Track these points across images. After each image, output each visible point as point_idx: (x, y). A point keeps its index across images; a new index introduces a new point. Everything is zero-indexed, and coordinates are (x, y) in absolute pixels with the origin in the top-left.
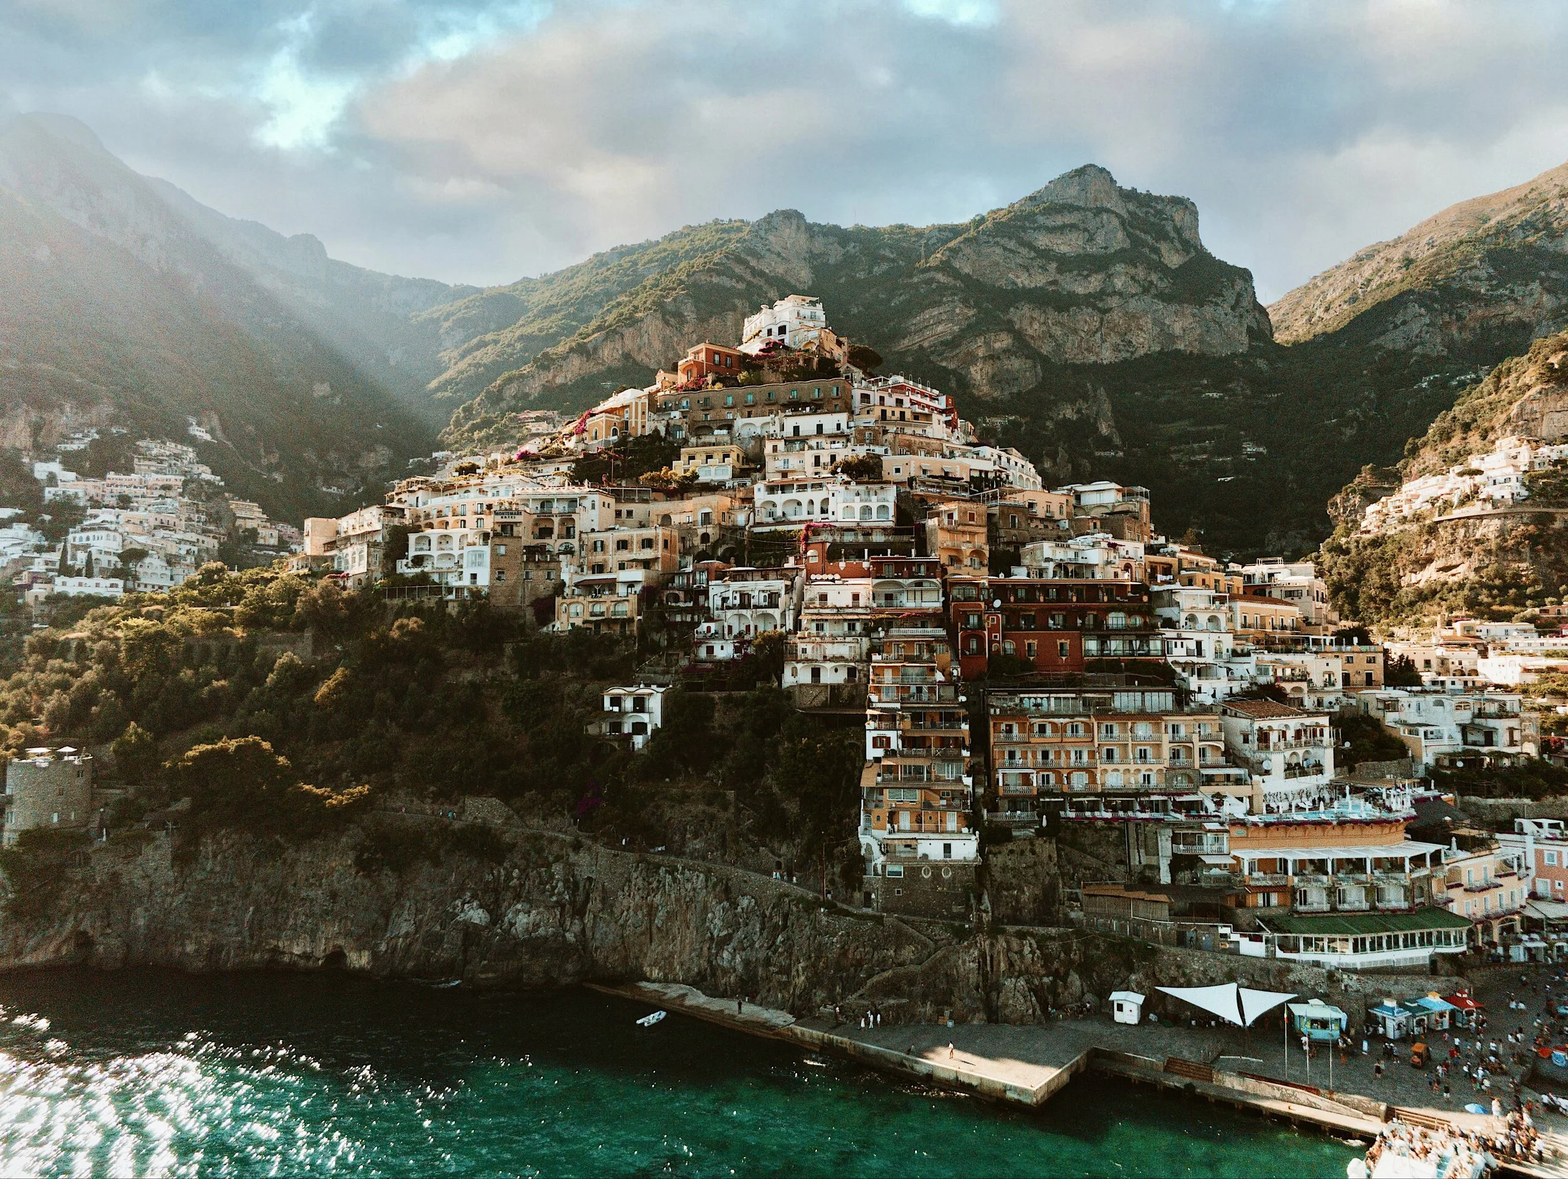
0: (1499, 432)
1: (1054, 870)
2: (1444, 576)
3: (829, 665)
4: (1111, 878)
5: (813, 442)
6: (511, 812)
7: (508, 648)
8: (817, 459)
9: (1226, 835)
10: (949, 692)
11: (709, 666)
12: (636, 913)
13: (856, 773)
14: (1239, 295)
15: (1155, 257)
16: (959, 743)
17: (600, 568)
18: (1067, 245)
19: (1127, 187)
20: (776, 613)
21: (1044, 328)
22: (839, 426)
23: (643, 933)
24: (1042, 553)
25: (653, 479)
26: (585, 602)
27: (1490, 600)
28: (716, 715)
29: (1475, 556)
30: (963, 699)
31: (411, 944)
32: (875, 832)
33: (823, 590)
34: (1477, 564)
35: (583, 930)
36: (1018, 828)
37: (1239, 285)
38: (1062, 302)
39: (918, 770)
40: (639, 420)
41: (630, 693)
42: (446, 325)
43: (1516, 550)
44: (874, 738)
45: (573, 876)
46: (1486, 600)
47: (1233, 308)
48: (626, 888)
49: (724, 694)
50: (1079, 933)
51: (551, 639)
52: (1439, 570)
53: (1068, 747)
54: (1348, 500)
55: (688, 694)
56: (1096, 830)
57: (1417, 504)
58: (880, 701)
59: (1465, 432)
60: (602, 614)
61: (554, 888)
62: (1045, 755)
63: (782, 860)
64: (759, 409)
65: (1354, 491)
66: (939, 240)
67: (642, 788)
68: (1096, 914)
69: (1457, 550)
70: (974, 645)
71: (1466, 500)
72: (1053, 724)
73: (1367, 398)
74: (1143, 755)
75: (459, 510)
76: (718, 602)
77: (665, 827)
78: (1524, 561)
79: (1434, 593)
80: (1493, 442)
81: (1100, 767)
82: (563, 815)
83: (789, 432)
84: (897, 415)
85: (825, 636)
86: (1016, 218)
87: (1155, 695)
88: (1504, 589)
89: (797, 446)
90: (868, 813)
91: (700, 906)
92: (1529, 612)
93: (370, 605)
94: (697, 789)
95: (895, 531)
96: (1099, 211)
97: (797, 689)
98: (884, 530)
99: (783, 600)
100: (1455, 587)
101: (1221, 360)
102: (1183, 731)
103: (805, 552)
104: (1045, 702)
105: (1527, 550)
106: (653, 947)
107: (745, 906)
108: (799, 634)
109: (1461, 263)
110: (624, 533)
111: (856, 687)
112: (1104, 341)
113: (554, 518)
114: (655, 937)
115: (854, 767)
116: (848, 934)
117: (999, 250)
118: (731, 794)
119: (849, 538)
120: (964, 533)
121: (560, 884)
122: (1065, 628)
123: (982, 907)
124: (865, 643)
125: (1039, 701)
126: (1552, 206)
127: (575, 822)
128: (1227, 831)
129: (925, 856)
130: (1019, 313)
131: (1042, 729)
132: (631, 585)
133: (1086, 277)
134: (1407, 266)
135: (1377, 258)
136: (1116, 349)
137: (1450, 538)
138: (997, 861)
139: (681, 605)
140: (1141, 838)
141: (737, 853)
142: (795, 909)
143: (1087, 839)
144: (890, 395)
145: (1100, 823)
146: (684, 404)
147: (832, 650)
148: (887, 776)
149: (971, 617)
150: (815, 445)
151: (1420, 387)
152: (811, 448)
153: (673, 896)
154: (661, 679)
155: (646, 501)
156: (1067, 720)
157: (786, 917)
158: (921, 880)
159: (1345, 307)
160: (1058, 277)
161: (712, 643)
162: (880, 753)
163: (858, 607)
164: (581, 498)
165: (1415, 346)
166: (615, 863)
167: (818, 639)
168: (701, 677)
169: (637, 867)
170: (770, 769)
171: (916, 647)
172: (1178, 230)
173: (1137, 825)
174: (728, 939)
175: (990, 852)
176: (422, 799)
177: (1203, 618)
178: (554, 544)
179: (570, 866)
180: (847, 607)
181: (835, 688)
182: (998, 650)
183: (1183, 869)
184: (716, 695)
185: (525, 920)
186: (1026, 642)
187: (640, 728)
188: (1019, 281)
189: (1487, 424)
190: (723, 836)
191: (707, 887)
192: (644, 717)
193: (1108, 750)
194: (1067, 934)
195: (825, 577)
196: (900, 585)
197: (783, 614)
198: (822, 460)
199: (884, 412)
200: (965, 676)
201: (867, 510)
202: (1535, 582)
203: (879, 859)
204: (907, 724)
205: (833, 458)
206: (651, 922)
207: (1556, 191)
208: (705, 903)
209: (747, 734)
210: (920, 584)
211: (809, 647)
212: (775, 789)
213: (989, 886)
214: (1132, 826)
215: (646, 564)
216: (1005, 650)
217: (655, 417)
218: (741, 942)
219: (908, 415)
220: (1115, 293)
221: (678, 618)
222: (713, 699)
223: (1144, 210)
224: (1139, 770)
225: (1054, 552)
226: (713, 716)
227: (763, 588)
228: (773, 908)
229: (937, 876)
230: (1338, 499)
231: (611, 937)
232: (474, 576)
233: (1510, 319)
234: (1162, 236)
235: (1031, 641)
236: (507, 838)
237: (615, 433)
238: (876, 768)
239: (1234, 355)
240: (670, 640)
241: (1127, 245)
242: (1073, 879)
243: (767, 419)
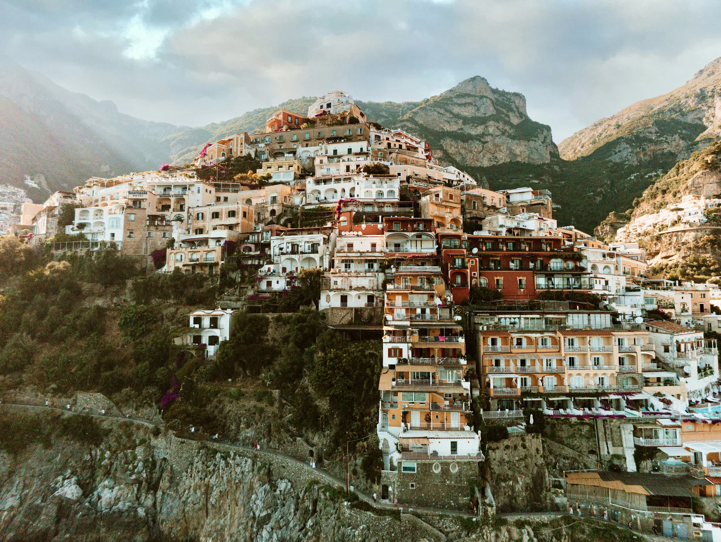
0: (682, 193)
1: (541, 461)
2: (665, 261)
3: (354, 293)
4: (586, 467)
5: (345, 158)
6: (112, 404)
7: (129, 283)
8: (348, 168)
9: (678, 430)
10: (446, 313)
11: (268, 295)
12: (195, 491)
13: (375, 378)
14: (545, 137)
15: (507, 119)
16: (456, 354)
17: (201, 231)
18: (467, 112)
19: (494, 87)
20: (316, 257)
21: (457, 150)
22: (362, 149)
23: (200, 509)
24: (498, 223)
25: (242, 178)
26: (186, 252)
27: (693, 272)
28: (270, 330)
29: (682, 251)
30: (459, 318)
31: (14, 516)
32: (391, 429)
33: (351, 240)
34: (684, 255)
35: (155, 504)
36: (511, 425)
37: (545, 132)
38: (466, 138)
39: (425, 376)
40: (239, 149)
41: (208, 315)
42: (173, 143)
43: (704, 247)
44: (390, 350)
45: (153, 457)
46: (691, 272)
47: (543, 143)
48: (189, 470)
49: (276, 315)
50: (568, 519)
51: (160, 278)
52: (663, 258)
53: (542, 356)
54: (603, 228)
55: (250, 315)
56: (571, 425)
57: (645, 228)
58: (394, 320)
59: (663, 194)
60: (197, 260)
61: (135, 467)
62: (523, 362)
63: (314, 449)
64: (313, 142)
65: (606, 224)
66: (408, 109)
67: (208, 387)
68: (577, 500)
69: (673, 248)
70: (459, 280)
71: (675, 223)
72: (529, 338)
73: (606, 184)
74: (597, 362)
75: (115, 196)
76: (277, 251)
77: (225, 418)
78: (708, 253)
79: (662, 269)
80: (680, 198)
81: (568, 372)
82: (151, 406)
83: (331, 153)
84: (397, 146)
85: (351, 272)
86: (444, 99)
87: (598, 316)
88: (699, 267)
89: (336, 160)
90: (385, 412)
91: (247, 487)
92: (714, 278)
93: (44, 255)
94: (250, 389)
95: (400, 205)
96: (482, 97)
97: (330, 311)
98: (393, 204)
99: (321, 248)
100: (673, 266)
101: (539, 166)
102: (626, 344)
103: (338, 218)
104: (517, 320)
105: (709, 247)
106: (208, 521)
107: (282, 489)
108: (332, 270)
109: (644, 125)
110: (216, 208)
111: (374, 309)
112: (484, 156)
113: (171, 198)
114: (211, 511)
115: (373, 373)
116: (368, 528)
117: (436, 113)
118: (276, 393)
119: (368, 209)
120: (446, 207)
121: (141, 464)
122: (521, 269)
123: (487, 501)
124: (381, 277)
125: (512, 320)
126: (682, 102)
127: (160, 413)
128: (679, 427)
129: (435, 453)
130: (445, 143)
131: (519, 342)
132: (218, 240)
133: (476, 127)
134: (618, 128)
135: (604, 124)
136: (490, 160)
137: (669, 242)
138: (495, 455)
139: (252, 253)
140: (608, 432)
141: (279, 441)
142: (323, 497)
143: (564, 433)
144: (393, 138)
145: (574, 420)
146: (267, 139)
147: (356, 282)
148: (400, 381)
149: (457, 260)
150: (346, 160)
151: (631, 179)
152: (343, 161)
153: (225, 478)
154: (234, 304)
155: (237, 191)
156: (538, 335)
157: (315, 503)
158: (431, 474)
159: (590, 145)
160: (463, 126)
161: (270, 279)
162: (394, 361)
163: (375, 252)
164: (190, 185)
165: (625, 161)
166: (182, 449)
167: (346, 274)
168: (260, 303)
169: (199, 453)
170: (308, 373)
171: (419, 280)
172: (517, 108)
173: (604, 421)
174: (267, 519)
175: (490, 448)
176: (45, 393)
177: (600, 267)
178: (170, 215)
179: (150, 448)
180: (368, 252)
181: (358, 311)
182: (476, 284)
183: (644, 459)
184: (270, 316)
185: (109, 495)
186: (496, 278)
187: (213, 340)
188: (445, 128)
189: (675, 190)
190: (269, 426)
191: (253, 470)
192: (216, 332)
193: (570, 358)
194: (557, 520)
195: (352, 233)
196: (405, 237)
197: (322, 258)
198: (351, 168)
199: (389, 145)
200: (456, 301)
201: (381, 193)
202: (714, 264)
203: (396, 456)
204: (416, 338)
205: (358, 166)
206: (207, 500)
207: (684, 95)
208: (251, 483)
209: (291, 345)
210: (419, 236)
211: (339, 280)
212: (311, 390)
213: (489, 479)
214: (600, 422)
215: (231, 227)
216: (481, 284)
217: (249, 147)
218: (278, 522)
219: (404, 147)
220: (489, 134)
221: (250, 262)
222: (268, 319)
223: (502, 98)
224: (596, 375)
225: (505, 222)
226: (267, 332)
227: (307, 240)
228: (305, 492)
229: (445, 472)
230: (599, 228)
231: (175, 511)
232: (113, 235)
233: (665, 151)
234: (511, 110)
235: (498, 278)
236: (105, 425)
237: (223, 155)
238: (391, 374)
239: (544, 164)
240: (243, 278)
241: (494, 113)
242: (555, 467)
243: (317, 148)
